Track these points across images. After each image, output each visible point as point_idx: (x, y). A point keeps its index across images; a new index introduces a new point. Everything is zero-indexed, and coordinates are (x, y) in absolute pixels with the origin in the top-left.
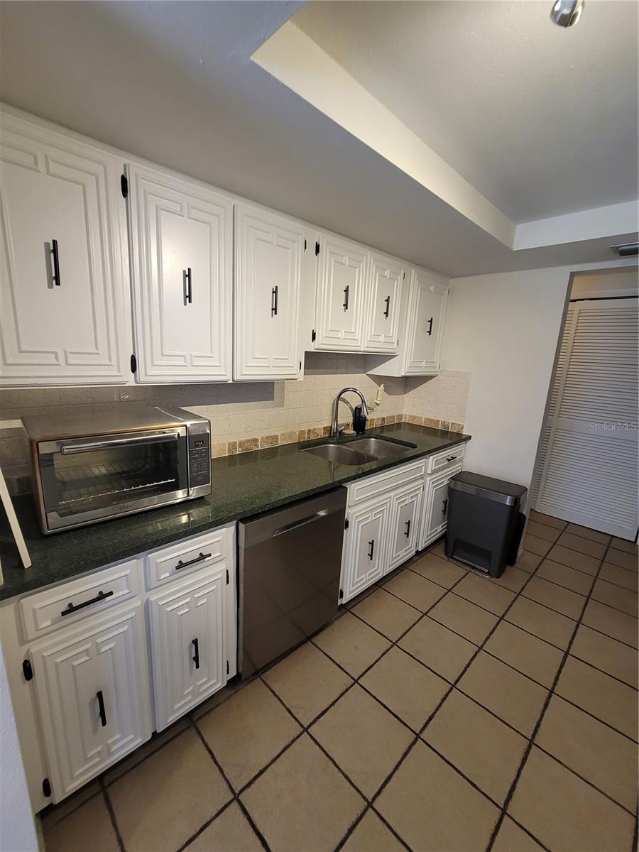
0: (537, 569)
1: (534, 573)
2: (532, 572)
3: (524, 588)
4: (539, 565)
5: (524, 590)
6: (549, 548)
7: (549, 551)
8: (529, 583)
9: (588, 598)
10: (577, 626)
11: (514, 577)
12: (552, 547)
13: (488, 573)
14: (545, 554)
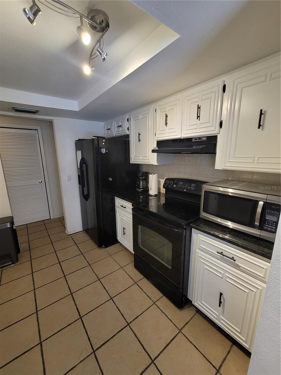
0: (29, 247)
1: (30, 249)
2: (29, 249)
3: (31, 257)
4: (29, 245)
5: (32, 257)
6: (27, 237)
7: (28, 238)
8: (31, 254)
9: (52, 243)
10: (56, 253)
11: (24, 256)
12: (28, 236)
13: (12, 263)
14: (28, 240)
